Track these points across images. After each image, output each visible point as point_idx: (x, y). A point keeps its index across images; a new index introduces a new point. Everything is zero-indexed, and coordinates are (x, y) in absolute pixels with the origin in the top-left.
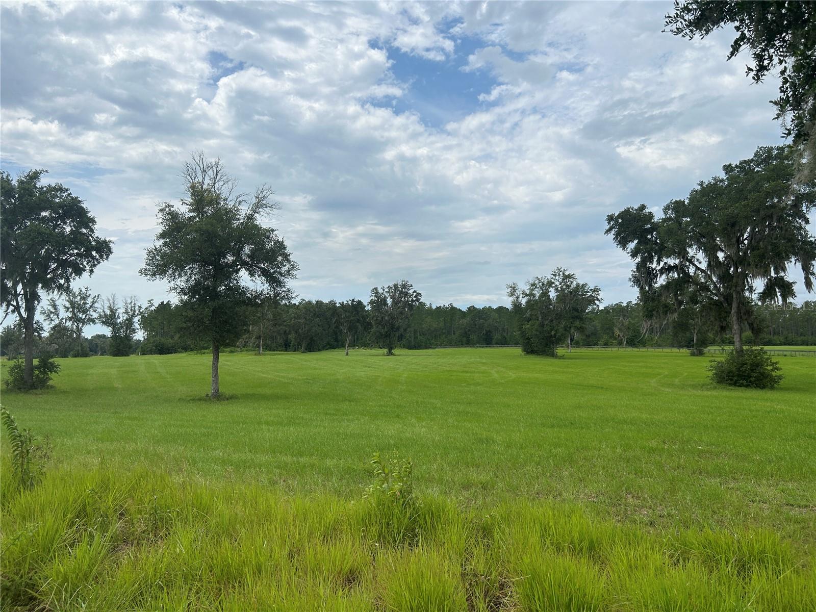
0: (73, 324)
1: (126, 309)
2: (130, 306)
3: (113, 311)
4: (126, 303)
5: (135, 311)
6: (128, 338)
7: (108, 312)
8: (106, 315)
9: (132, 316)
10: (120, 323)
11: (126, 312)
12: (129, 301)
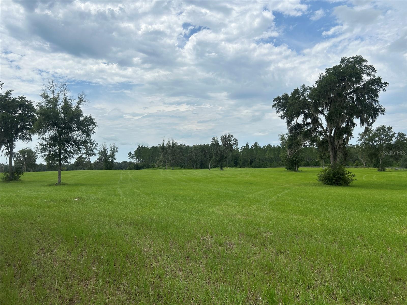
0: (86, 156)
1: (111, 149)
2: (113, 148)
3: (105, 150)
4: (111, 146)
5: (115, 150)
6: (112, 162)
7: (103, 150)
8: (102, 151)
9: (114, 152)
10: (109, 155)
11: (111, 150)
12: (112, 146)
